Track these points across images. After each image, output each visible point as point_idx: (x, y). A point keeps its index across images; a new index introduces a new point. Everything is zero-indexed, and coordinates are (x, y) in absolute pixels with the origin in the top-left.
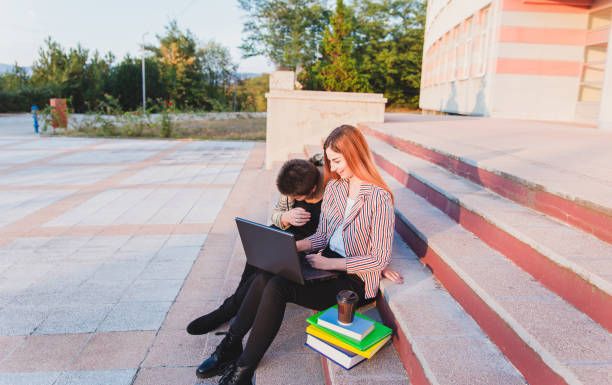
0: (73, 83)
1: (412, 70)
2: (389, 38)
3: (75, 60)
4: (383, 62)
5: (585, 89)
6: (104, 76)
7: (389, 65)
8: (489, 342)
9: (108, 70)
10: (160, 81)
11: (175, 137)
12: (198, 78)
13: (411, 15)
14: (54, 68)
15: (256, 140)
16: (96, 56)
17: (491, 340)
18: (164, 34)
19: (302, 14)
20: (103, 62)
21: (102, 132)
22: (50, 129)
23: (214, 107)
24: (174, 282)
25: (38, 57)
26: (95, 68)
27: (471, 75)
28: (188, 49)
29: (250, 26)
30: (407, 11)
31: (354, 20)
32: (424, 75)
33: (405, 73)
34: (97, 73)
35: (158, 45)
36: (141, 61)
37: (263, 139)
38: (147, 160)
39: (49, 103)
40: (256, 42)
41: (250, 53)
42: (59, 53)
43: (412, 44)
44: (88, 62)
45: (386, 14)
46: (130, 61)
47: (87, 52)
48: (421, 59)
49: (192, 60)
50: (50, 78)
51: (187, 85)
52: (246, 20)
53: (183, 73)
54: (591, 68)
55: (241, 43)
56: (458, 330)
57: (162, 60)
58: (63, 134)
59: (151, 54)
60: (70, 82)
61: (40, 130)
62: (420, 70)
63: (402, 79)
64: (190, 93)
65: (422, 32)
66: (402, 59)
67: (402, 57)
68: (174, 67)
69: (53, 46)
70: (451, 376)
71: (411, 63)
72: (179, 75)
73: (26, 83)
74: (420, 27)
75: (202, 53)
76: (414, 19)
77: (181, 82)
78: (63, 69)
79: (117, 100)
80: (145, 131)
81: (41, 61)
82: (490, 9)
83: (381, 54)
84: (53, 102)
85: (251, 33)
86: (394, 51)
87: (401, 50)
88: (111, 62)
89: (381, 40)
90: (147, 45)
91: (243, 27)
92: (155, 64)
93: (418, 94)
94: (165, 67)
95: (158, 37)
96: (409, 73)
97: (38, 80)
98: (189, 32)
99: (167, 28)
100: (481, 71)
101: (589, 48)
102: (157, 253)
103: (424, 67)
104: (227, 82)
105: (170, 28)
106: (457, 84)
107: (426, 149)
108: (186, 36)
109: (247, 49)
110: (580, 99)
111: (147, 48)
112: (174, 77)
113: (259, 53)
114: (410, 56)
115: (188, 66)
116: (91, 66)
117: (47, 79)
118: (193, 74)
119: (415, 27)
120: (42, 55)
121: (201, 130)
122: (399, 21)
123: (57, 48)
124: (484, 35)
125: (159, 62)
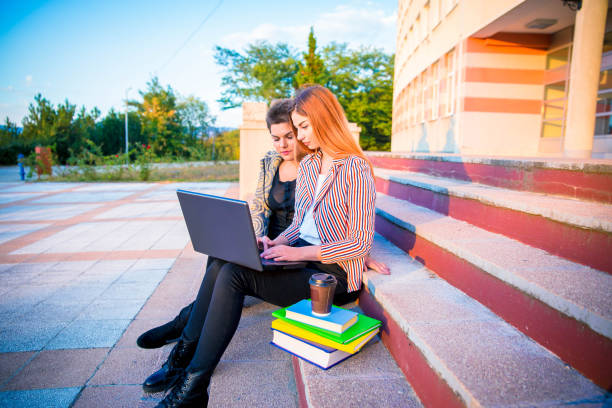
0: (62, 137)
1: (383, 119)
2: (361, 89)
3: (63, 115)
4: (355, 111)
5: (546, 126)
6: (90, 130)
7: (361, 115)
8: (504, 324)
9: (94, 124)
10: (142, 133)
11: (153, 181)
12: (178, 130)
13: (381, 68)
14: (44, 124)
15: (232, 181)
16: (84, 110)
17: (508, 322)
18: (146, 90)
19: (276, 67)
20: (90, 117)
21: (84, 178)
22: (36, 176)
23: (193, 154)
24: (136, 301)
25: (28, 113)
26: (82, 122)
27: (439, 115)
28: (168, 103)
29: (227, 80)
30: (378, 64)
31: (327, 73)
32: (394, 123)
33: (376, 122)
34: (83, 126)
35: (141, 100)
36: (124, 115)
37: (237, 180)
38: (124, 199)
39: (34, 151)
40: (234, 95)
41: (229, 105)
42: (49, 109)
43: (381, 94)
44: (75, 117)
45: (357, 67)
46: (114, 115)
47: (74, 107)
48: (391, 108)
49: (172, 113)
50: (39, 132)
51: (168, 137)
52: (224, 75)
53: (164, 125)
54: (552, 106)
55: (220, 97)
56: (465, 314)
57: (144, 114)
58: (47, 180)
59: (135, 109)
60: (58, 136)
61: (26, 178)
62: (391, 119)
63: (374, 127)
64: (170, 145)
65: (391, 82)
66: (373, 108)
67: (373, 106)
68: (156, 121)
69: (43, 103)
70: (464, 361)
71: (381, 112)
72: (160, 127)
73: (17, 137)
74: (389, 78)
75: (182, 107)
76: (383, 71)
77: (162, 134)
78: (52, 123)
79: (100, 148)
80: (124, 175)
81: (31, 117)
82: (454, 53)
83: (353, 104)
84: (38, 150)
85: (228, 87)
86: (365, 100)
87: (371, 100)
88: (96, 117)
89: (353, 91)
90: (131, 101)
91: (222, 82)
92: (137, 117)
93: (389, 141)
94: (146, 120)
95: (141, 93)
96: (380, 121)
97: (29, 135)
98: (169, 87)
99: (149, 84)
100: (450, 111)
101: (548, 87)
102: (121, 276)
103: (394, 116)
104: (205, 134)
105: (152, 84)
106: (427, 125)
107: (405, 159)
108: (166, 90)
109: (224, 101)
110: (542, 135)
111: (130, 104)
112: (155, 130)
113: (237, 105)
114: (381, 106)
115: (168, 119)
116: (78, 121)
117: (37, 134)
118: (173, 126)
119: (384, 79)
120: (32, 111)
121: (178, 174)
122: (369, 73)
123: (47, 104)
124: (451, 77)
125: (141, 116)
